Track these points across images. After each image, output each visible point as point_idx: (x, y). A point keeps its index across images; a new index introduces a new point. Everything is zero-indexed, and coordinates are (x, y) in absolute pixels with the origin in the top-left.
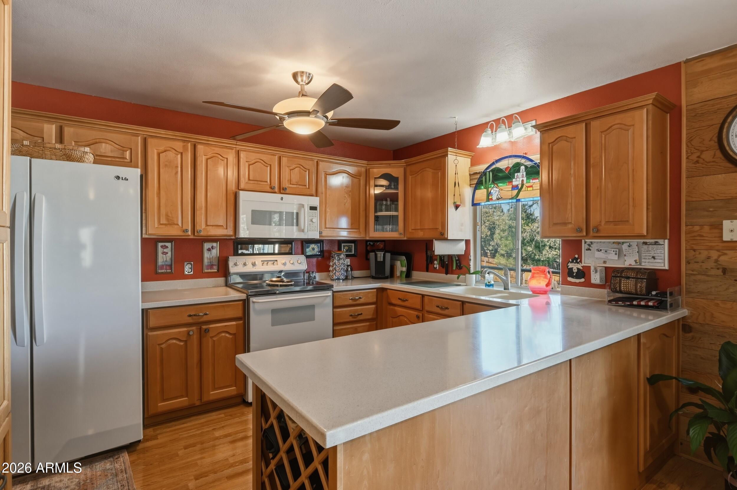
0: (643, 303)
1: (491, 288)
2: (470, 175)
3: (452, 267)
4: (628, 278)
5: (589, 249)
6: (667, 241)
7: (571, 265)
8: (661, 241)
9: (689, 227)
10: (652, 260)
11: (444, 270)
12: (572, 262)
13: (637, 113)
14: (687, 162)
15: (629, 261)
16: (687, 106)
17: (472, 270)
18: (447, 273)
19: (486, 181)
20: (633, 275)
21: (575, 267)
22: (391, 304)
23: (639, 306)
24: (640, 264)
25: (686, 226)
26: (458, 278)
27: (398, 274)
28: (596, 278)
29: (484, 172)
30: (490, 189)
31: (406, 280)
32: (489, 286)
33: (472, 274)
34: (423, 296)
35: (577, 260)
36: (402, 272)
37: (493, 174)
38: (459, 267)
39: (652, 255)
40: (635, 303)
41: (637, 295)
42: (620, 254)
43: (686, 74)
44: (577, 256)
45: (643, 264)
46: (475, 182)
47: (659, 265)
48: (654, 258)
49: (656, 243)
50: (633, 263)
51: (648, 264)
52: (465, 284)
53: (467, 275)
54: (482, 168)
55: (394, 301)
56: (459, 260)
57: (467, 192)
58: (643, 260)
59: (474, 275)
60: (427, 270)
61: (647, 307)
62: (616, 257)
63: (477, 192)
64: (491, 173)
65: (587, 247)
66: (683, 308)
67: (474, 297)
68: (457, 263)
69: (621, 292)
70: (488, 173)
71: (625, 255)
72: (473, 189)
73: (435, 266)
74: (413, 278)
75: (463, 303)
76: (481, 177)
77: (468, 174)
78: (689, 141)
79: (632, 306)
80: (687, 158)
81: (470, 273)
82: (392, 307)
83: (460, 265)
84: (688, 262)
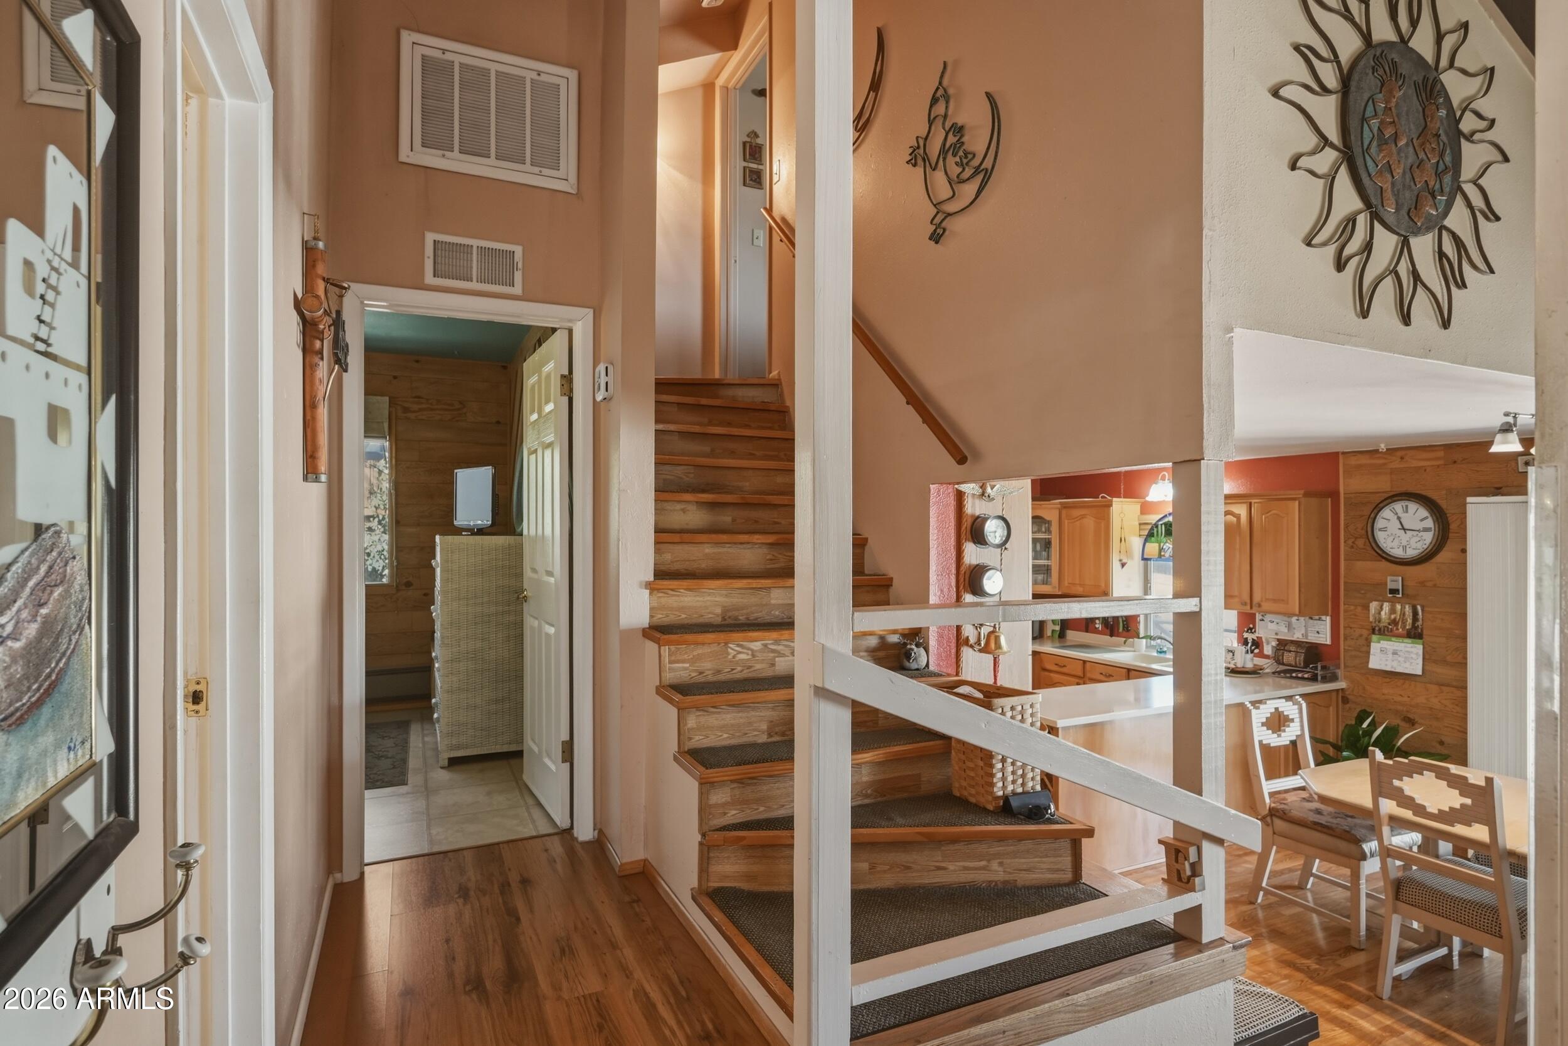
0: (1300, 675)
1: (1162, 655)
2: (1140, 524)
3: (1118, 629)
4: (1290, 651)
5: (1263, 620)
6: (1328, 619)
7: (1246, 635)
8: (1323, 618)
9: (1347, 606)
10: (1317, 635)
11: (1108, 631)
12: (1247, 632)
13: (1290, 503)
14: (1345, 546)
15: (1298, 636)
16: (1344, 494)
17: (1142, 634)
18: (1111, 635)
19: (1157, 535)
20: (1293, 648)
21: (1250, 637)
22: (1045, 670)
23: (1297, 678)
24: (1307, 638)
25: (1344, 604)
26: (1125, 642)
27: (1049, 633)
28: (1268, 650)
29: (1155, 524)
30: (1162, 544)
31: (1060, 642)
32: (1161, 652)
33: (1142, 638)
34: (1084, 662)
35: (1251, 630)
36: (1053, 631)
37: (1165, 528)
38: (1127, 628)
39: (1317, 630)
40: (1294, 675)
41: (1296, 667)
42: (1289, 626)
43: (1344, 464)
44: (1251, 626)
45: (1309, 638)
46: (1146, 533)
47: (1322, 639)
48: (1318, 632)
49: (1320, 619)
50: (1301, 637)
51: (1313, 638)
52: (1133, 649)
53: (1136, 640)
54: (1153, 518)
55: (1048, 667)
56: (1126, 621)
57: (1136, 543)
58: (1309, 634)
59: (1144, 640)
60: (1087, 631)
61: (1303, 678)
62: (1286, 630)
63: (1147, 544)
64: (1163, 526)
65: (1261, 617)
66: (1341, 681)
67: (1144, 665)
68: (1124, 625)
69: (1283, 664)
70: (1160, 526)
71: (1294, 629)
72: (1143, 539)
73: (1097, 626)
74: (1068, 638)
75: (1129, 670)
76: (1152, 529)
77: (1137, 523)
78: (1346, 526)
79: (1292, 677)
80: (1345, 542)
81: (1139, 638)
82: (1047, 673)
83: (1128, 627)
84: (1345, 639)
